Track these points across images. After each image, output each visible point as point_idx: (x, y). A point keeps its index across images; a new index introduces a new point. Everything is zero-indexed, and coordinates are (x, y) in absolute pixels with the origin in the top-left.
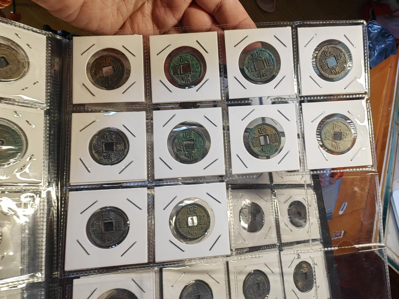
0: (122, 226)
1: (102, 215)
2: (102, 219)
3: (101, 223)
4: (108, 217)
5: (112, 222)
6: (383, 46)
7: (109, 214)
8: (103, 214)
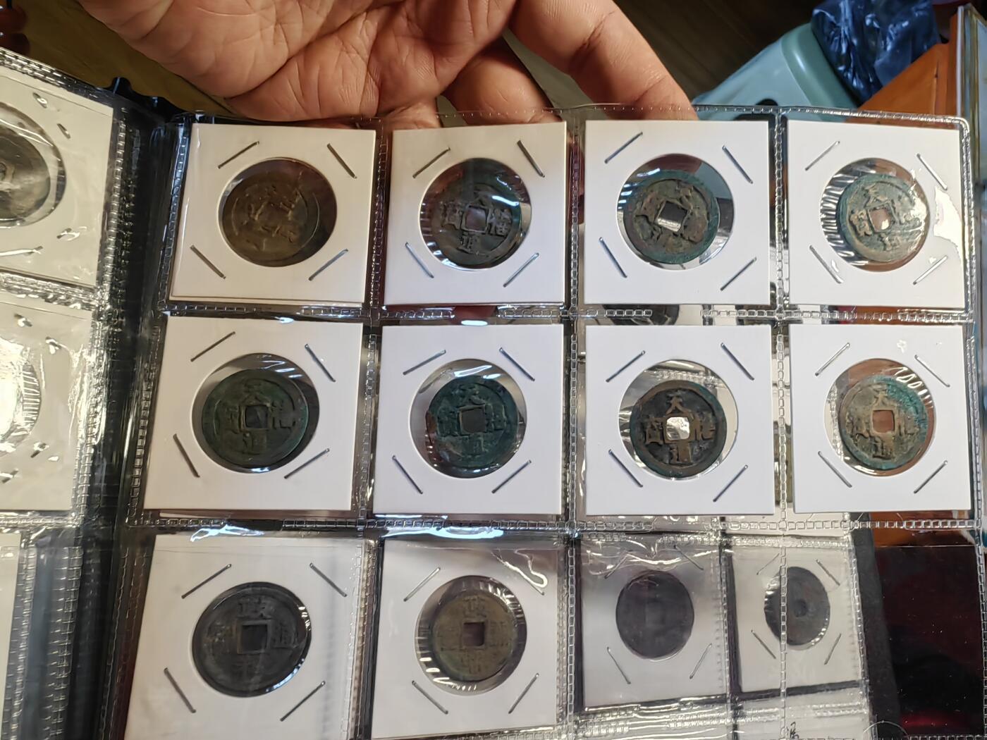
0: (290, 638)
1: (241, 604)
2: (239, 616)
3: (234, 628)
4: (256, 612)
5: (266, 626)
6: (905, 24)
7: (259, 603)
8: (241, 600)
